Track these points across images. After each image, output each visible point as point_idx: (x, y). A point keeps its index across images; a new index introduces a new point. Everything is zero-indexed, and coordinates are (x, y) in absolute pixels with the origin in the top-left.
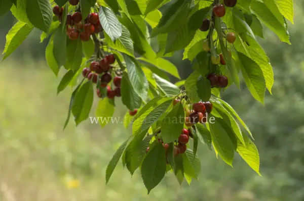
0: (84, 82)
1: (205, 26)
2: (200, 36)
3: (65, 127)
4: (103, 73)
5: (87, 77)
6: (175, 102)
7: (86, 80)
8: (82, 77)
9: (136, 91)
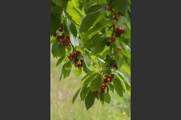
0: (68, 61)
1: (108, 44)
2: (107, 48)
3: (60, 80)
4: (75, 58)
5: (69, 59)
6: (98, 74)
7: (69, 60)
8: (67, 59)
9: (87, 66)
